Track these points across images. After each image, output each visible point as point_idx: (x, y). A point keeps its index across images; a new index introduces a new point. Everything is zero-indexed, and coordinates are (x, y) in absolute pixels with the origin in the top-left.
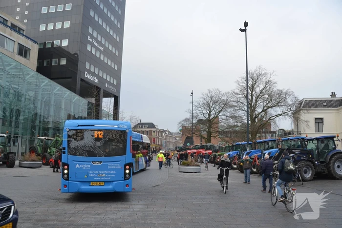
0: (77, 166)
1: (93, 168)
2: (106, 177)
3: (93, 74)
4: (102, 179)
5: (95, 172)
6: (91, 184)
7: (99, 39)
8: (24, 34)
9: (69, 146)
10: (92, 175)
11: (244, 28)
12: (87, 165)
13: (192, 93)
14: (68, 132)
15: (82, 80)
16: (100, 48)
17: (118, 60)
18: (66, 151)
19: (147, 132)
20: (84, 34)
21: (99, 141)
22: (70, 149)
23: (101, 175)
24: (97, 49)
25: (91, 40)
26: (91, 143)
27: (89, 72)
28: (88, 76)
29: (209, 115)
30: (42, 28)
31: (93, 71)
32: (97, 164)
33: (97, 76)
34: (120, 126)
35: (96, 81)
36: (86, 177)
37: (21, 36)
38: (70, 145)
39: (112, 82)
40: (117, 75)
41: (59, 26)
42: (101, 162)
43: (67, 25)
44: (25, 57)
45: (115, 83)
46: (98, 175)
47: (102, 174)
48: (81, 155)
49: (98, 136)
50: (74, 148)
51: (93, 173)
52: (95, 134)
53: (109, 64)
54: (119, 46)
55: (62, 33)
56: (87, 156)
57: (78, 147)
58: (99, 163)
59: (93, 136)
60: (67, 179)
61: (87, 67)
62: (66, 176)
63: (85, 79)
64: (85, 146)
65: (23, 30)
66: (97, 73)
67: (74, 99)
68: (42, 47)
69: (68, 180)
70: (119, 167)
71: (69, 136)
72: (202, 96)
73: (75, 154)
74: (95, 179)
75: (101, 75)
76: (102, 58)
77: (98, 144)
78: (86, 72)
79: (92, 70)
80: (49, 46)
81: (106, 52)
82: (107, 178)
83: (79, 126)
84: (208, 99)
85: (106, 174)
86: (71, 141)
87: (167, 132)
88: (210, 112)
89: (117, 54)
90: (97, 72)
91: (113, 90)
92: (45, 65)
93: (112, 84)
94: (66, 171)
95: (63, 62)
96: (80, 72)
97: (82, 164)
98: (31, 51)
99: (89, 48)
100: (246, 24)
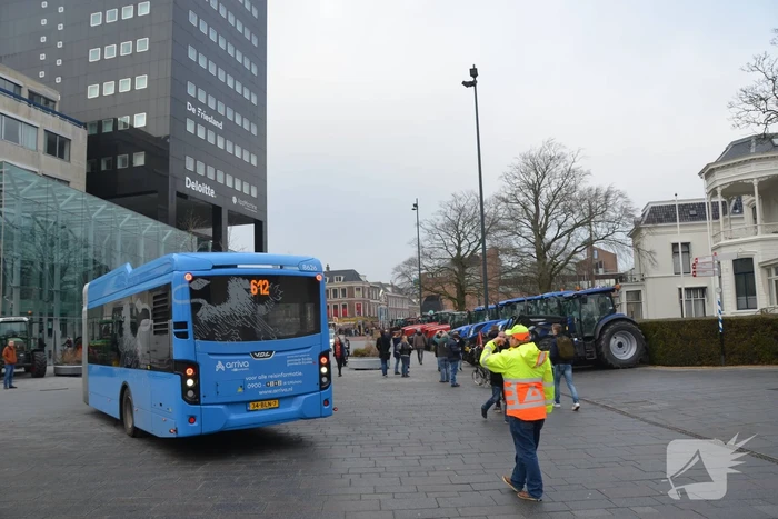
0: (220, 366)
1: (256, 369)
2: (283, 387)
3: (203, 180)
4: (275, 391)
5: (260, 378)
6: (251, 406)
7: (212, 105)
8: (57, 110)
9: (195, 320)
10: (253, 385)
11: (472, 79)
12: (241, 361)
13: (416, 205)
14: (190, 282)
15: (180, 195)
16: (215, 123)
17: (258, 144)
18: (190, 329)
19: (344, 290)
20: (178, 100)
21: (263, 303)
22: (199, 325)
23: (272, 384)
24: (208, 126)
25: (194, 110)
26: (246, 309)
27: (194, 176)
28: (192, 185)
29: (459, 249)
30: (93, 92)
31: (202, 174)
32: (263, 357)
33: (213, 184)
34: (305, 267)
35: (212, 193)
36: (240, 390)
37: (50, 116)
38: (198, 314)
39: (246, 191)
40: (258, 176)
41: (125, 86)
42: (271, 353)
43: (142, 83)
44: (61, 156)
45: (254, 194)
46: (266, 383)
47: (276, 380)
48: (225, 338)
49: (259, 291)
50: (209, 323)
51: (257, 381)
52: (253, 287)
53: (238, 154)
54: (258, 114)
55: (134, 101)
56: (238, 340)
57: (216, 320)
58: (267, 354)
59: (248, 290)
60: (196, 401)
61: (190, 167)
62: (190, 394)
63: (186, 193)
64: (232, 317)
65: (54, 102)
66: (212, 178)
67: (165, 234)
68: (95, 132)
69: (198, 403)
70: (309, 361)
71: (193, 293)
72: (440, 209)
73: (211, 337)
74: (261, 393)
75: (220, 180)
76: (220, 145)
77: (262, 309)
78: (187, 178)
79: (201, 172)
80: (108, 129)
81: (231, 131)
82: (285, 390)
83: (215, 267)
84: (453, 215)
85: (283, 379)
86: (201, 305)
87: (389, 289)
88: (460, 242)
89: (254, 132)
90: (211, 176)
91: (251, 209)
92: (104, 168)
93: (249, 198)
94: (190, 383)
95: (140, 160)
96: (175, 178)
97: (231, 361)
98: (72, 143)
99: (190, 127)
100: (474, 72)
